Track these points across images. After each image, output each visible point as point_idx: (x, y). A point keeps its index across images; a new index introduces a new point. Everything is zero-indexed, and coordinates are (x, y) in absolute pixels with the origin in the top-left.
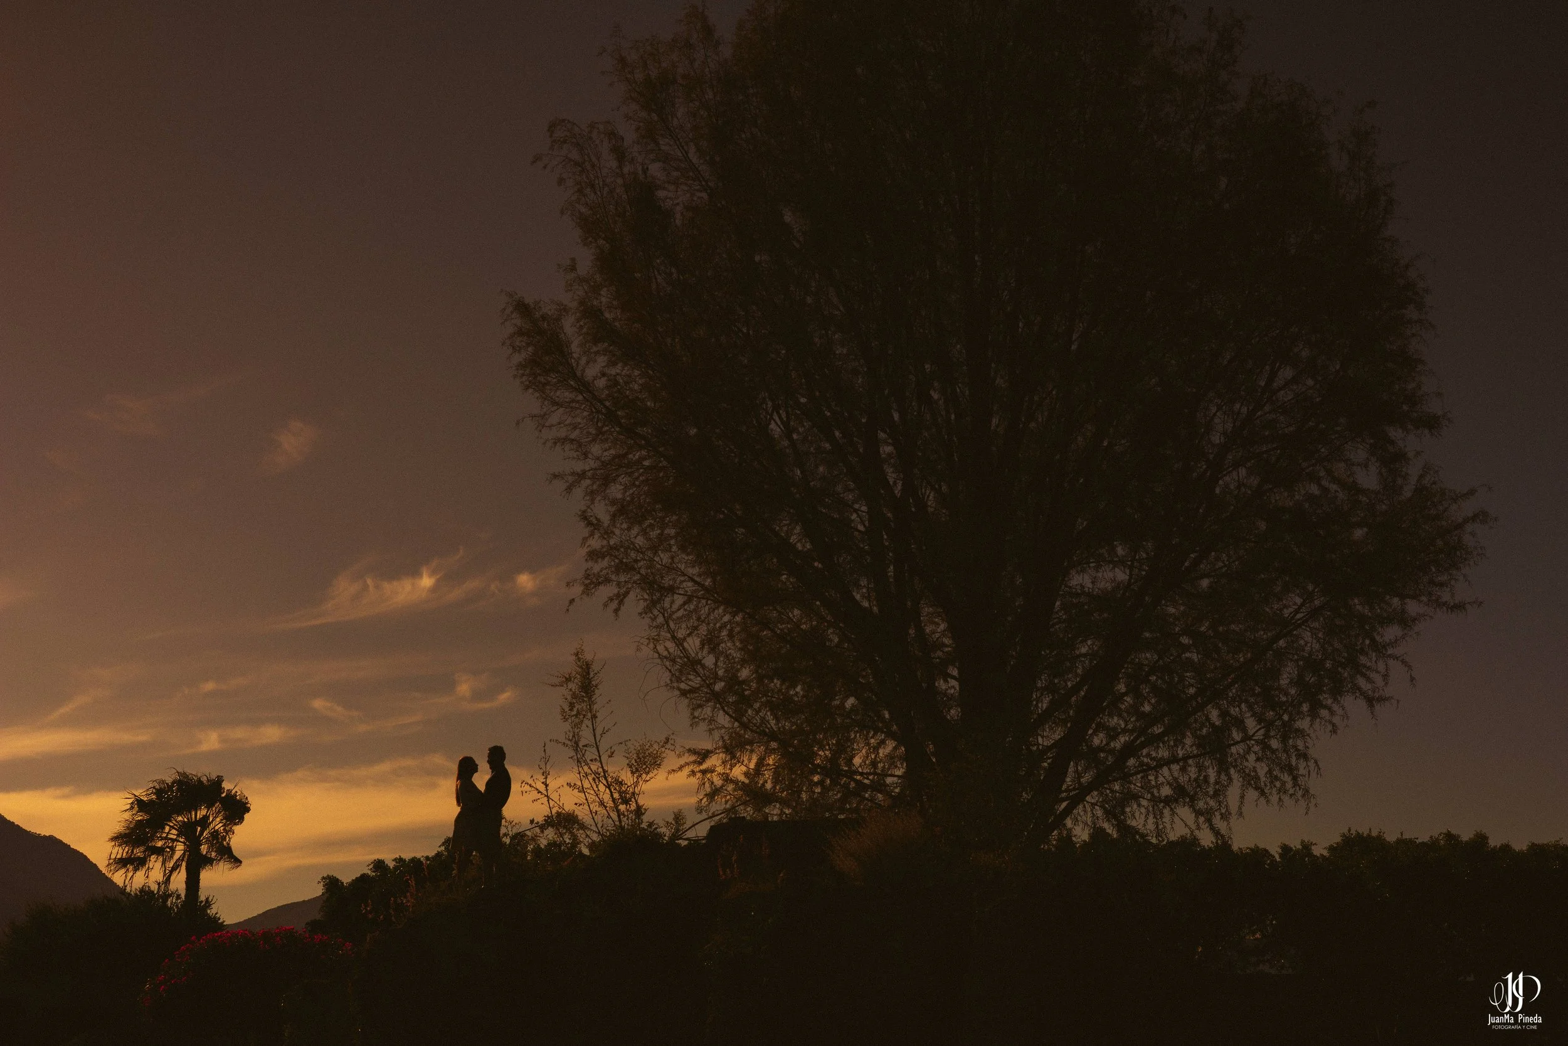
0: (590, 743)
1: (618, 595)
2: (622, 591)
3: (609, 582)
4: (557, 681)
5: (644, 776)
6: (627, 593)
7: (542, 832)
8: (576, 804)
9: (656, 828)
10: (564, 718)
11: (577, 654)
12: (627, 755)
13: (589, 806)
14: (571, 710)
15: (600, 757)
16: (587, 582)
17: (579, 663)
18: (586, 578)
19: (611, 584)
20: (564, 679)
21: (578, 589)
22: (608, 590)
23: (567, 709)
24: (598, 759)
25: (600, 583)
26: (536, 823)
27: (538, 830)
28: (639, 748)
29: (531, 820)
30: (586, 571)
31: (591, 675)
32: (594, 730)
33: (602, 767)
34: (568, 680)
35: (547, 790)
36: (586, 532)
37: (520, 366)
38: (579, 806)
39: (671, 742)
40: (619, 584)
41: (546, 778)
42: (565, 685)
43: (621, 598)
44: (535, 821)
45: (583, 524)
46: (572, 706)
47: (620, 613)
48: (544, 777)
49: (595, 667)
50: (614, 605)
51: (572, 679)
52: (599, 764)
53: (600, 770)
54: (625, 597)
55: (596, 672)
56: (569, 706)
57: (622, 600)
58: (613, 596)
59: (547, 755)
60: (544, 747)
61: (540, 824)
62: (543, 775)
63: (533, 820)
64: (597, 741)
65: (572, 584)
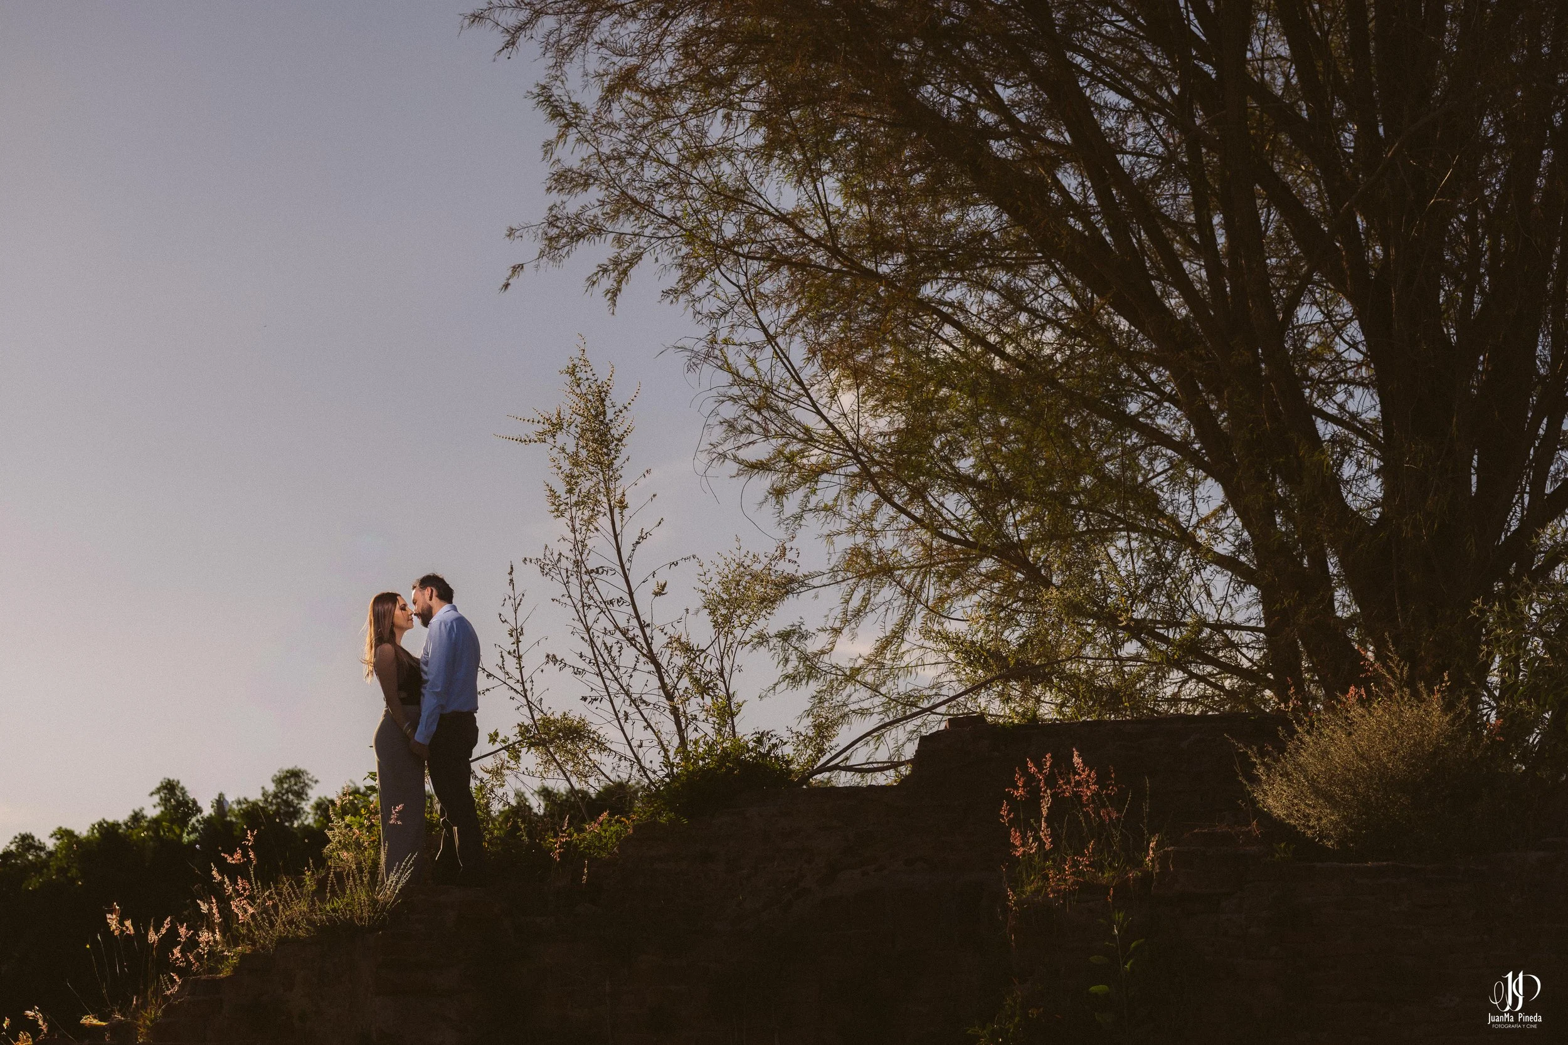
0: (606, 564)
1: (616, 262)
2: (626, 254)
3: (600, 234)
4: (532, 430)
5: (738, 632)
6: (637, 257)
8: (584, 699)
10: (557, 510)
11: (572, 371)
12: (705, 588)
14: (570, 491)
15: (631, 594)
16: (554, 232)
17: (578, 391)
18: (551, 224)
19: (603, 236)
20: (547, 427)
22: (601, 250)
23: (561, 488)
24: (627, 598)
25: (580, 236)
26: (504, 741)
28: (726, 571)
29: (491, 736)
30: (551, 209)
31: (610, 415)
32: (616, 537)
33: (638, 617)
34: (557, 426)
35: (521, 668)
36: (552, 130)
38: (591, 702)
39: (790, 555)
40: (619, 239)
41: (518, 641)
42: (551, 439)
43: (622, 268)
44: (501, 737)
45: (542, 114)
46: (572, 482)
47: (619, 299)
48: (513, 640)
49: (617, 397)
50: (607, 282)
51: (565, 425)
52: (630, 610)
53: (634, 622)
54: (631, 265)
55: (619, 406)
56: (568, 483)
57: (625, 272)
58: (607, 262)
59: (518, 591)
60: (511, 573)
61: (510, 742)
62: (511, 635)
63: (497, 734)
64: (624, 560)
65: (517, 234)
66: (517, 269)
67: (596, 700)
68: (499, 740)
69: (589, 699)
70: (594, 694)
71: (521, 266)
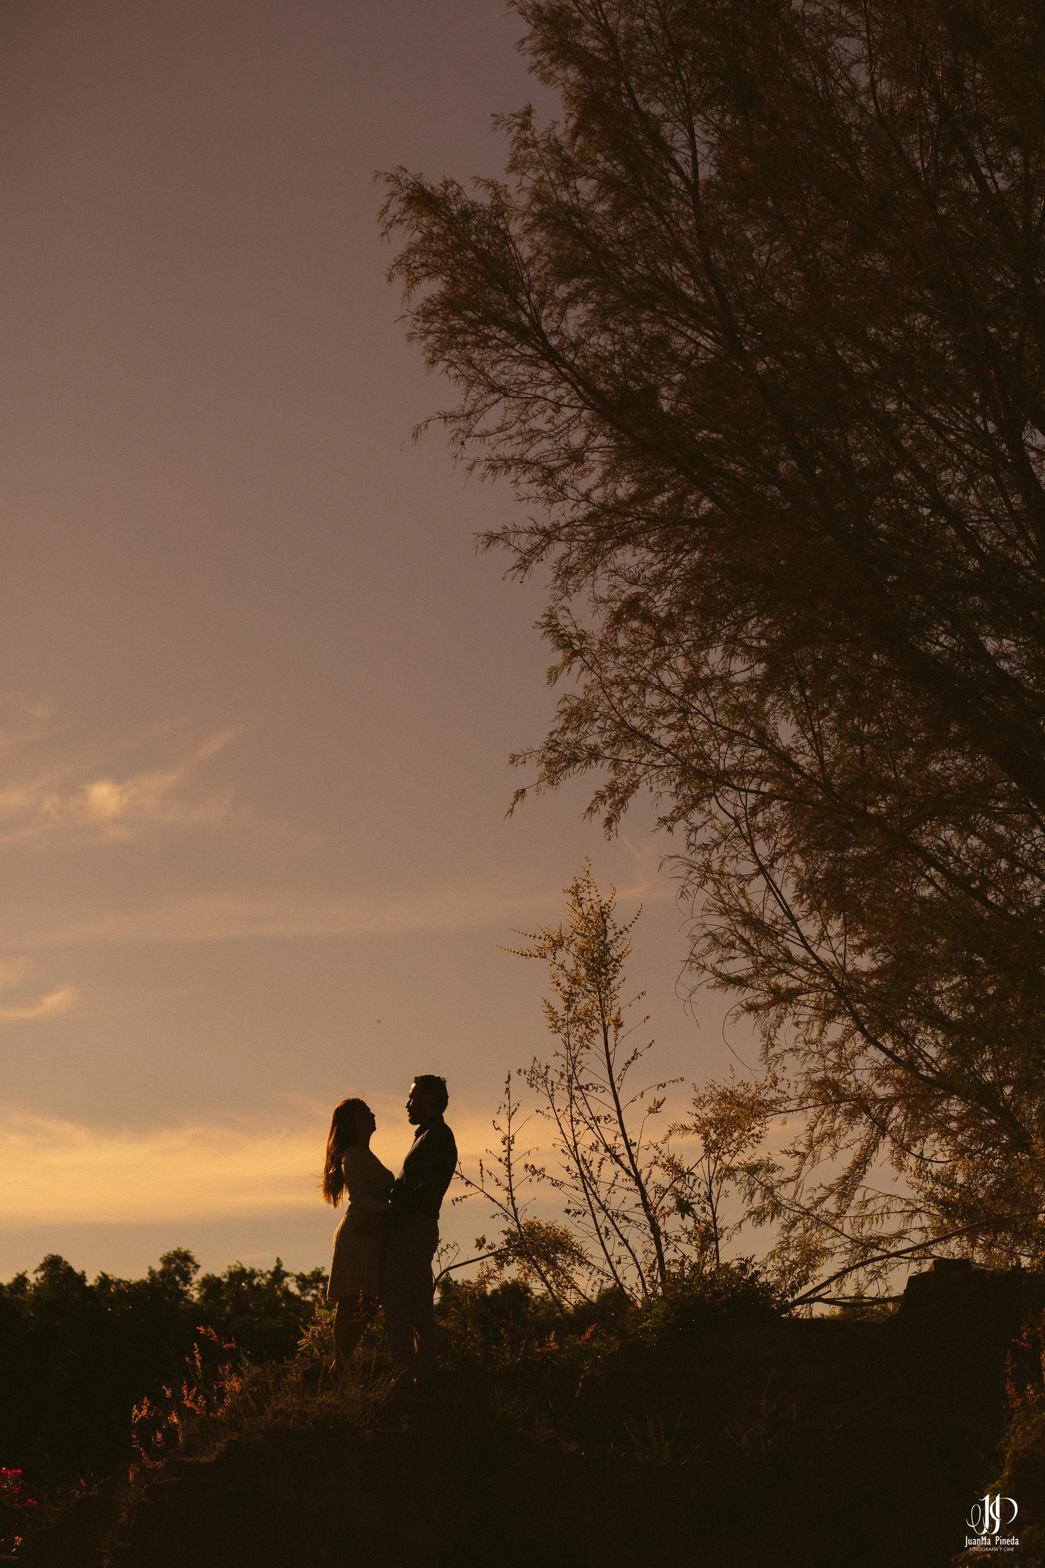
0: (596, 1081)
1: (612, 789)
2: (623, 781)
3: (598, 762)
4: (531, 945)
6: (633, 787)
7: (500, 1267)
8: (568, 1211)
9: (757, 1273)
10: (555, 1026)
11: (576, 891)
13: (594, 1216)
14: (568, 1008)
15: (619, 1113)
16: (552, 755)
17: (579, 910)
18: (551, 749)
19: (602, 764)
20: (547, 942)
21: (533, 771)
22: (598, 776)
23: (559, 1006)
24: (615, 1116)
25: (577, 762)
26: (490, 1248)
27: (491, 1262)
29: (478, 1240)
30: (551, 734)
31: (611, 936)
32: (608, 1055)
33: (624, 1135)
34: (558, 944)
35: (510, 1176)
37: (427, 314)
38: (575, 1215)
40: (617, 767)
41: (510, 1149)
42: (550, 956)
43: (620, 796)
44: (488, 1243)
46: (570, 999)
48: (505, 1147)
49: (618, 919)
50: (606, 809)
51: (566, 943)
52: (618, 1128)
53: (621, 1140)
54: (628, 794)
55: (620, 927)
56: (565, 1000)
57: (622, 799)
58: (604, 789)
59: (514, 1100)
60: (507, 1082)
61: (497, 1249)
62: (504, 1143)
63: (484, 1240)
64: (615, 1078)
65: (520, 760)
66: (521, 793)
67: (579, 1213)
68: (485, 1245)
69: (572, 1212)
70: (578, 1208)
71: (524, 791)
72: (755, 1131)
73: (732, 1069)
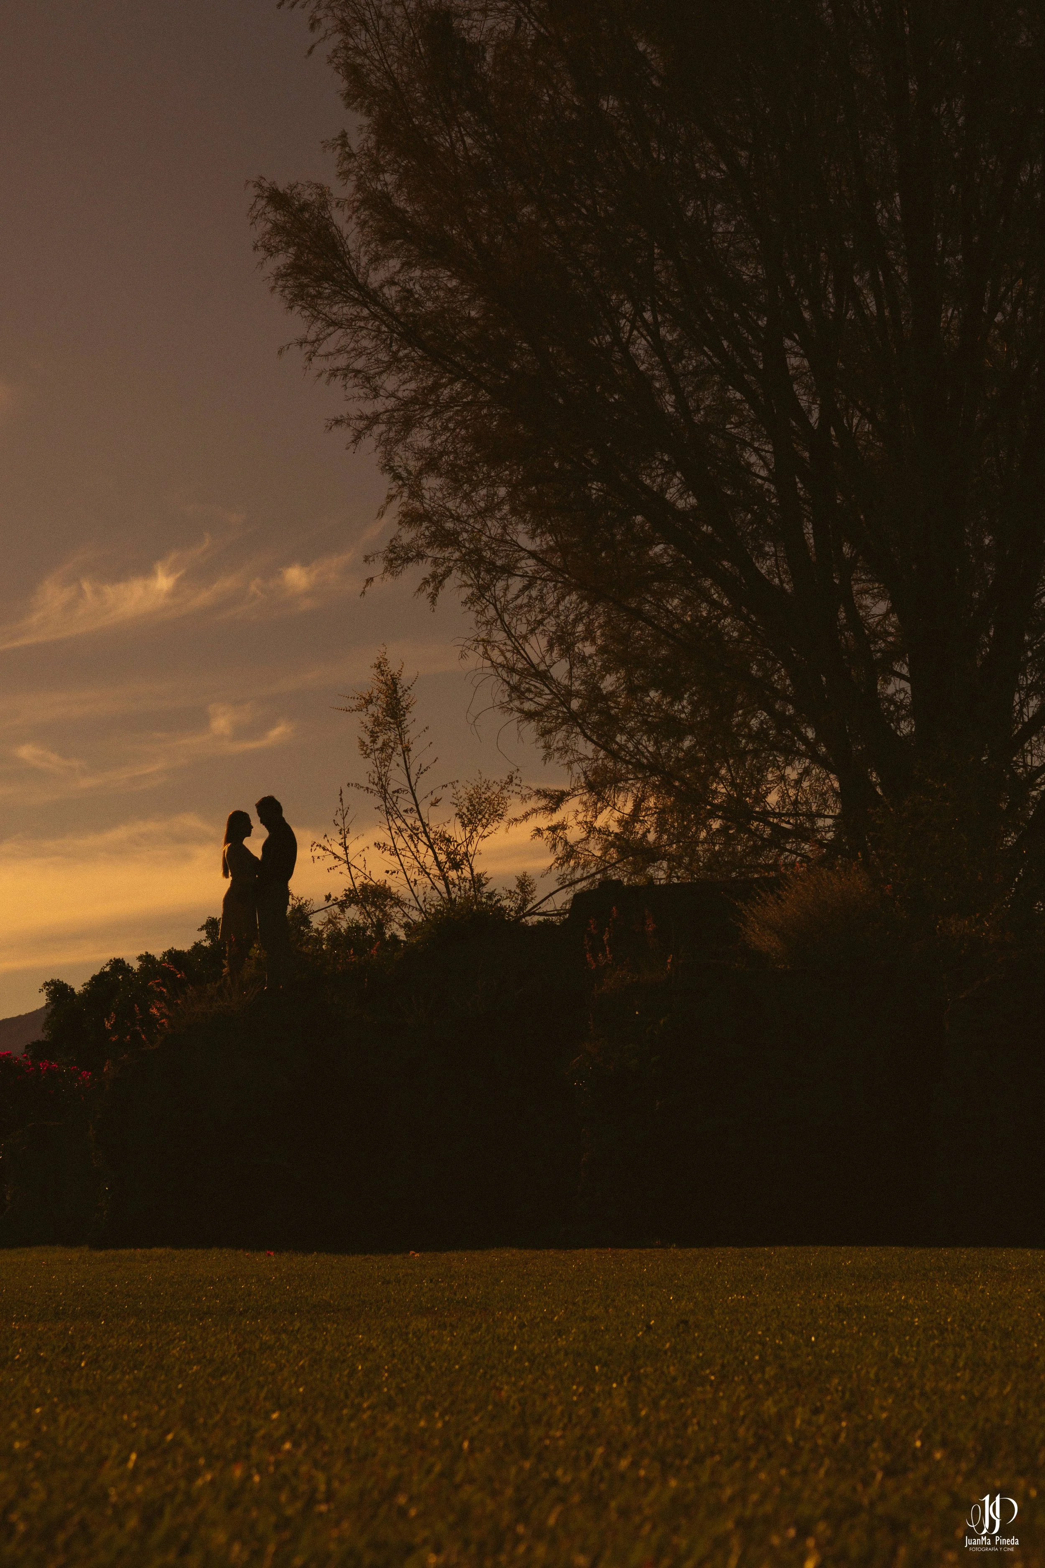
0: (402, 787)
1: (434, 576)
2: (440, 570)
3: (422, 559)
4: (354, 704)
5: (480, 829)
6: (448, 572)
7: (343, 911)
8: (387, 872)
9: (499, 900)
10: (366, 754)
11: (378, 666)
12: (456, 802)
13: (405, 873)
14: (374, 742)
15: (417, 806)
16: (392, 556)
17: (381, 678)
18: (391, 551)
19: (425, 560)
20: (363, 701)
21: (379, 565)
22: (425, 569)
23: (368, 741)
24: (415, 808)
25: (408, 560)
26: (334, 900)
27: (336, 909)
28: (472, 792)
29: (326, 897)
30: (391, 542)
31: (400, 694)
32: (407, 769)
33: (421, 820)
34: (369, 701)
35: (347, 854)
36: (392, 487)
38: (392, 874)
39: (515, 781)
40: (435, 561)
41: (345, 837)
42: (365, 710)
43: (438, 580)
44: (332, 897)
45: (387, 477)
46: (374, 736)
47: (438, 600)
48: (341, 836)
49: (404, 680)
50: (430, 589)
51: (374, 700)
52: (417, 815)
53: (419, 824)
54: (444, 579)
55: (406, 688)
56: (371, 736)
57: (441, 582)
58: (428, 576)
59: (345, 806)
60: (340, 795)
61: (339, 900)
62: (341, 833)
63: (330, 896)
64: (413, 784)
65: (371, 559)
66: (370, 580)
67: (394, 872)
68: (331, 899)
69: (390, 872)
70: (393, 869)
71: (372, 579)
72: (500, 812)
73: (480, 773)
